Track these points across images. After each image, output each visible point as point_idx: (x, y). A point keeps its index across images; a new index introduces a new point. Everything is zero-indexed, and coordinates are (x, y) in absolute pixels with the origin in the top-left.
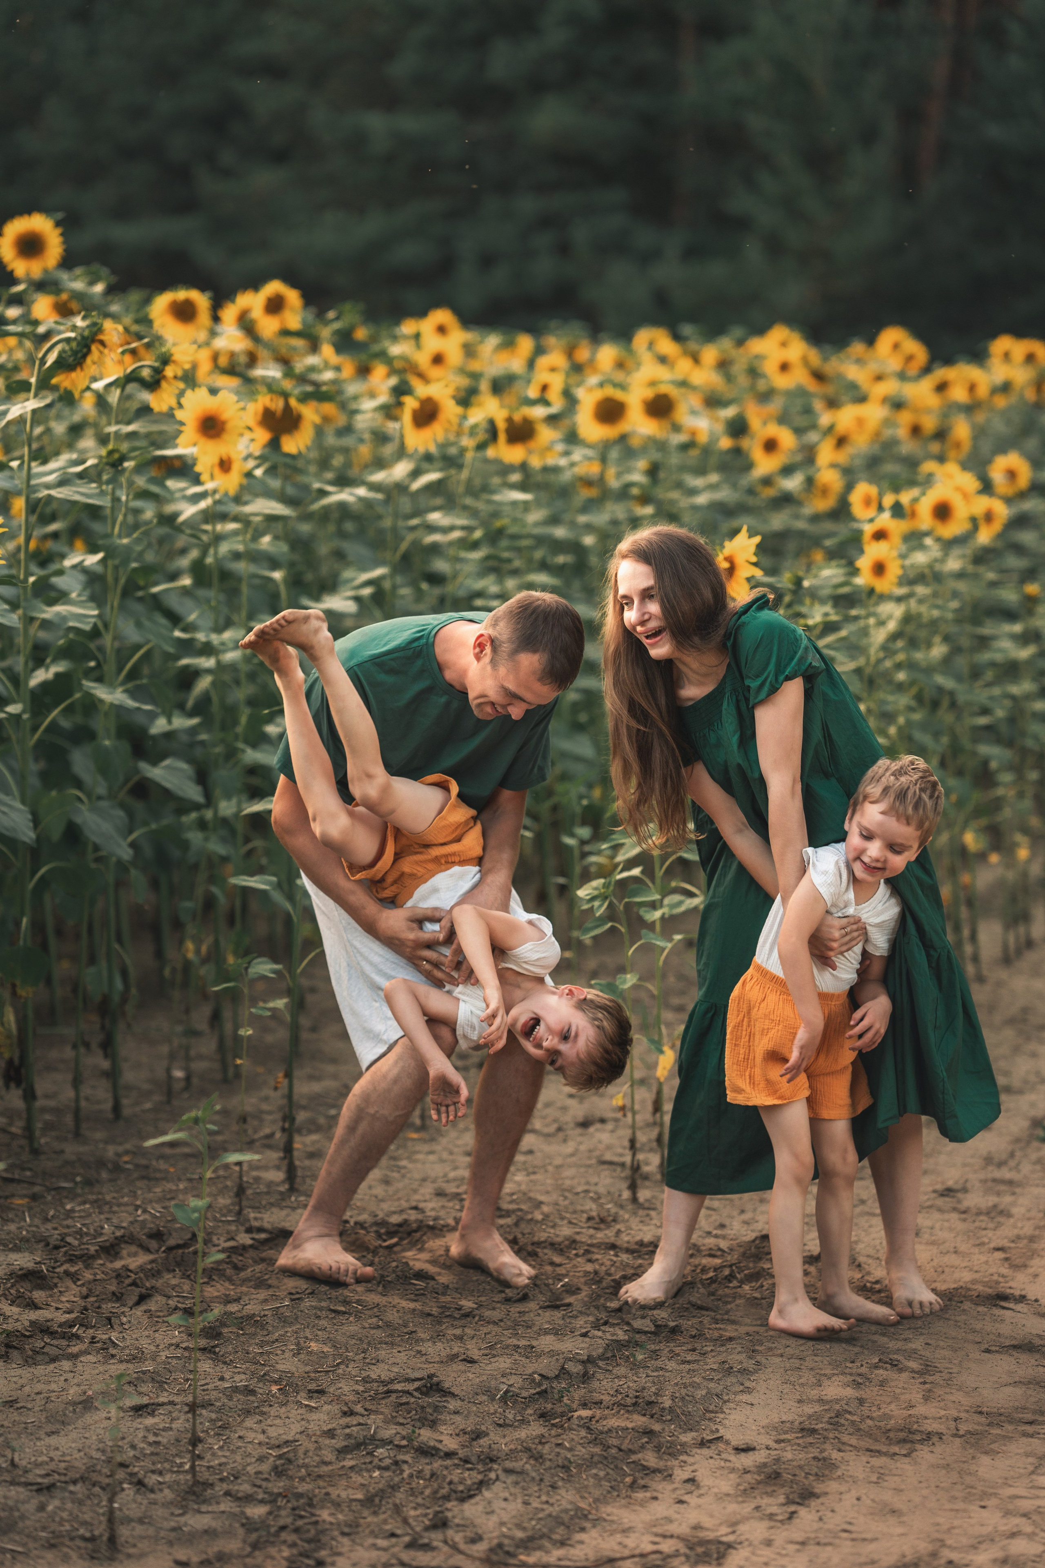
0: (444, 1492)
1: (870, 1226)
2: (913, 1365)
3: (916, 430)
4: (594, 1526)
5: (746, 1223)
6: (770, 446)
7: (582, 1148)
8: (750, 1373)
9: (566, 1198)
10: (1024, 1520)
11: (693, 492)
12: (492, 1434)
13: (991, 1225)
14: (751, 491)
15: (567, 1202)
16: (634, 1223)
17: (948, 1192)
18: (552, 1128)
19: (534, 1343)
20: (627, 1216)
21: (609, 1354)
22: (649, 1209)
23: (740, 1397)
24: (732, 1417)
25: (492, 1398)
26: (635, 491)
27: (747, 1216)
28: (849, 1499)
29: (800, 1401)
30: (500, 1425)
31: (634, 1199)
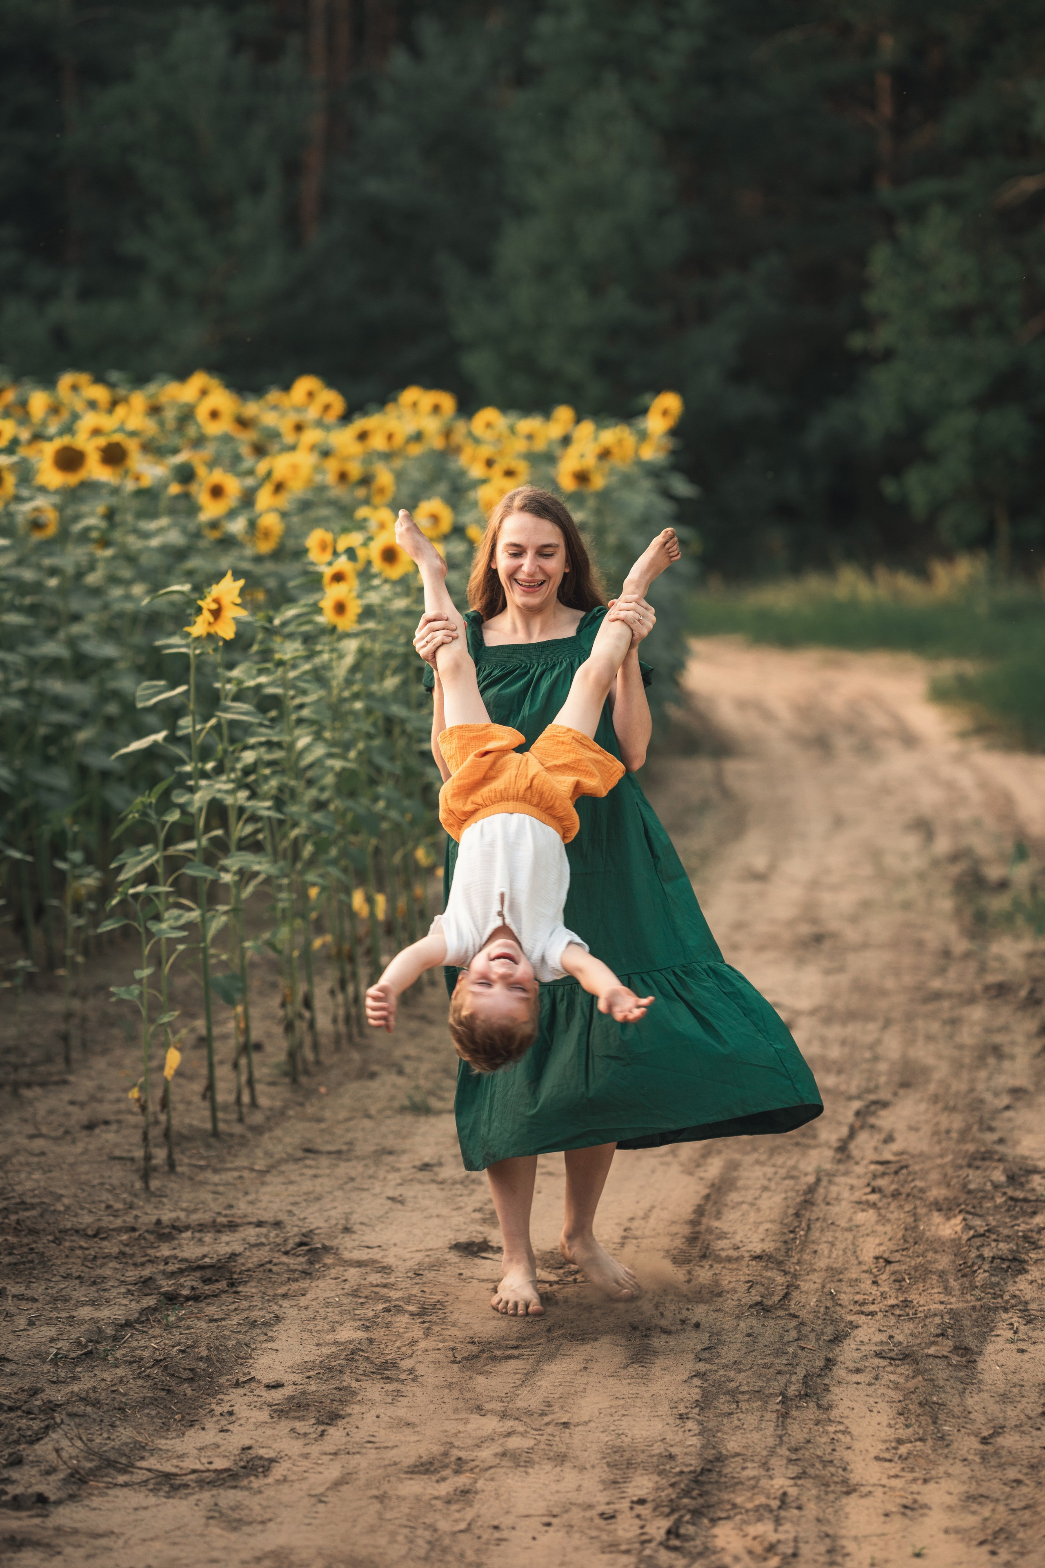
0: (14, 1437)
1: (362, 1199)
2: (411, 1308)
3: (343, 477)
4: (152, 1455)
5: (252, 1203)
6: (217, 492)
7: (91, 1147)
8: (271, 1325)
9: (83, 1190)
10: (517, 1422)
11: (146, 535)
12: (47, 1391)
13: (466, 1192)
14: (197, 535)
15: (85, 1194)
16: (149, 1208)
17: (426, 1167)
18: (60, 1132)
19: (74, 1314)
20: (141, 1204)
21: (144, 1318)
22: (161, 1196)
23: (264, 1346)
24: (260, 1361)
25: (44, 1361)
26: (94, 535)
27: (250, 1197)
28: (370, 1417)
29: (317, 1345)
30: (54, 1382)
31: (147, 1188)
